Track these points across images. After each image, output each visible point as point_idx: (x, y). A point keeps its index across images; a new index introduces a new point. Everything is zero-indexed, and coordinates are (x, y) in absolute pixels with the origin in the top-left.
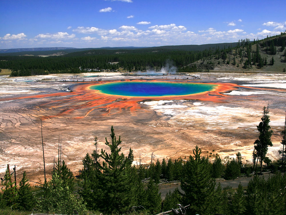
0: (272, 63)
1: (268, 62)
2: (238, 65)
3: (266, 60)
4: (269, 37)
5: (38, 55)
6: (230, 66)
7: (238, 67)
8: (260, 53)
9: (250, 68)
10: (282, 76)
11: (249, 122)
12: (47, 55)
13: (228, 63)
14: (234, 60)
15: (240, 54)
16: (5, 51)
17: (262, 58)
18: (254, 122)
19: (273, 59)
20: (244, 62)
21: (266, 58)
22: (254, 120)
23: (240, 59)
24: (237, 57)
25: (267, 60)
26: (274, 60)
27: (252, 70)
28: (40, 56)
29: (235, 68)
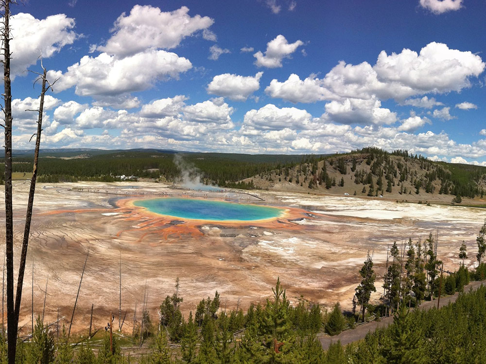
0: (342, 184)
1: (337, 183)
2: (302, 183)
3: (334, 181)
4: (338, 153)
5: (59, 157)
6: (293, 185)
7: (302, 186)
8: (327, 171)
9: (316, 189)
10: (354, 200)
11: (333, 261)
12: (69, 157)
13: (290, 181)
14: (298, 178)
15: (304, 171)
16: (26, 151)
17: (330, 177)
18: (338, 260)
19: (342, 180)
20: (309, 181)
21: (334, 178)
22: (338, 258)
23: (304, 177)
24: (300, 175)
25: (336, 180)
26: (344, 181)
27: (318, 191)
28: (62, 158)
29: (299, 187)
